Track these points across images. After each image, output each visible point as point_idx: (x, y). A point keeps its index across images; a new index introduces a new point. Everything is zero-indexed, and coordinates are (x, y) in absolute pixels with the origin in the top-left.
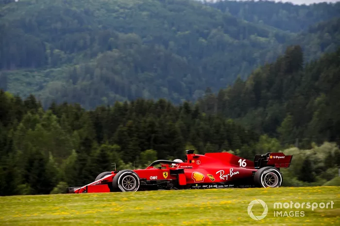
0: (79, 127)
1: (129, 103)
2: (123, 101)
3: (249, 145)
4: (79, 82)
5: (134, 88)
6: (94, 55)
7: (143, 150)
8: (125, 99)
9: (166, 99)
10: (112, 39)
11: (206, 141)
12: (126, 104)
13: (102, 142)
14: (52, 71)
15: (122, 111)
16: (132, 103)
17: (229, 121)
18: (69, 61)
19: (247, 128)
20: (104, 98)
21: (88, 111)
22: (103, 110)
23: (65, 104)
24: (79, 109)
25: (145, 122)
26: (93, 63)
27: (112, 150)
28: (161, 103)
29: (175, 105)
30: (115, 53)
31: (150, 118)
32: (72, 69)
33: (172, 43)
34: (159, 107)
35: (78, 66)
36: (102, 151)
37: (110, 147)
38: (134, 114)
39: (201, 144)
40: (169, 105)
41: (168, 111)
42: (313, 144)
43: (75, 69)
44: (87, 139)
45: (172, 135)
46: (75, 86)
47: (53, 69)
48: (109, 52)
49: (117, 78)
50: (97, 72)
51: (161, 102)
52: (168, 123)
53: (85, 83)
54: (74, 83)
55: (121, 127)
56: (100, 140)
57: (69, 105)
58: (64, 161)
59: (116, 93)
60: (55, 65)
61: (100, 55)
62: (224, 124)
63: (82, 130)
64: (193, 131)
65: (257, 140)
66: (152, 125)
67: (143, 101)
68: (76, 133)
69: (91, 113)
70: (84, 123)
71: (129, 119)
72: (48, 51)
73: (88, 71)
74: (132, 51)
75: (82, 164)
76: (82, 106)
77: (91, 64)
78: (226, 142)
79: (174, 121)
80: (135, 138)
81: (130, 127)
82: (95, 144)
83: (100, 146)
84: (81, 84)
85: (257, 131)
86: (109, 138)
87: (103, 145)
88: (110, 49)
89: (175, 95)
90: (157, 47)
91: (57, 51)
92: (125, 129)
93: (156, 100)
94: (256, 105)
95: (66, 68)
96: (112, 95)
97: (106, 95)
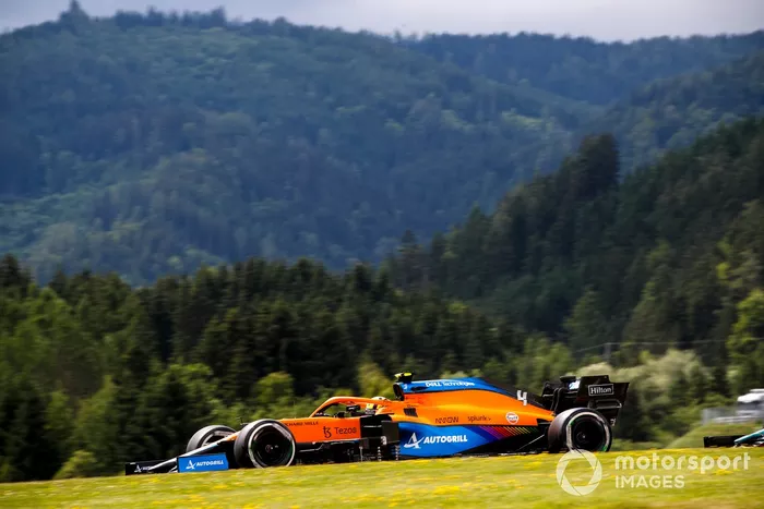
0: (117, 327)
1: (230, 269)
2: (215, 265)
3: (501, 359)
4: (117, 224)
5: (240, 234)
6: (149, 162)
7: (263, 374)
8: (221, 261)
9: (313, 259)
10: (188, 126)
11: (404, 353)
12: (224, 271)
13: (170, 359)
14: (55, 201)
15: (214, 288)
16: (238, 269)
17: (457, 306)
18: (96, 175)
20: (175, 260)
21: (139, 288)
22: (173, 285)
23: (86, 275)
24: (117, 285)
25: (267, 312)
26: (149, 180)
27: (194, 376)
28: (304, 270)
29: (335, 272)
30: (198, 157)
31: (277, 304)
32: (101, 194)
33: (324, 133)
34: (299, 278)
35: (113, 188)
36: (172, 378)
37: (189, 371)
38: (242, 294)
39: (394, 357)
40: (321, 274)
41: (321, 285)
42: (644, 354)
43: (107, 197)
44: (136, 353)
45: (330, 340)
46: (110, 233)
47: (57, 196)
48: (183, 156)
49: (203, 213)
50: (158, 199)
51: (303, 265)
52: (320, 314)
53: (131, 225)
54: (106, 226)
55: (214, 326)
56: (165, 354)
57: (94, 276)
58: (83, 403)
59: (201, 246)
60: (60, 188)
61: (164, 163)
62: (447, 315)
63: (124, 333)
64: (375, 331)
65: (518, 347)
66: (283, 318)
67: (262, 264)
68: (108, 338)
69: (144, 294)
70: (130, 315)
71: (232, 305)
72: (46, 155)
73: (137, 199)
74: (236, 152)
75: (122, 410)
76: (124, 279)
77: (143, 182)
78: (450, 355)
79: (333, 309)
80: (241, 349)
81: (234, 323)
82: (155, 364)
83: (165, 368)
84: (121, 229)
85: (519, 329)
86: (188, 347)
87: (174, 366)
88: (186, 147)
89: (336, 249)
90: (291, 142)
91: (64, 154)
92: (224, 327)
93: (292, 263)
94: (516, 269)
95: (86, 194)
96: (191, 252)
97: (179, 252)
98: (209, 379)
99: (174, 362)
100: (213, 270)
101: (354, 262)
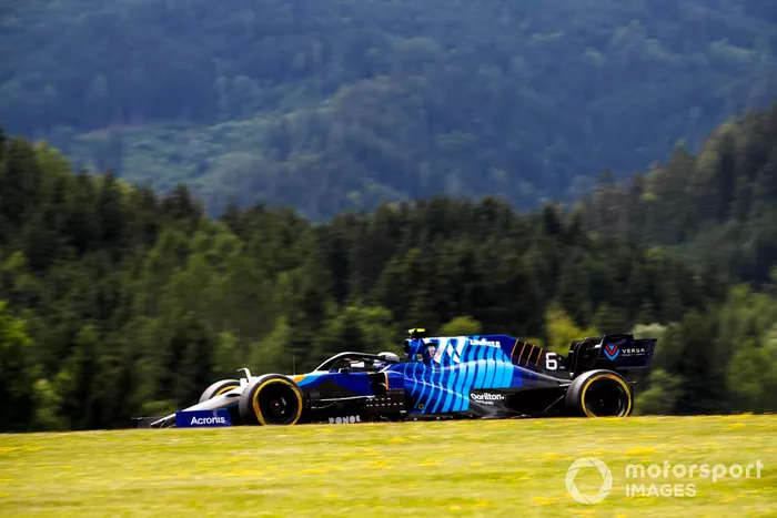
0: (291, 265)
1: (412, 205)
2: (397, 201)
3: (702, 310)
4: (293, 154)
5: (424, 168)
6: (329, 90)
7: (446, 320)
8: (404, 197)
9: (501, 197)
10: (373, 51)
11: (596, 301)
12: (404, 207)
13: (347, 301)
14: (229, 129)
15: (394, 226)
16: (421, 205)
17: (655, 251)
18: (272, 103)
19: (698, 270)
20: (354, 195)
21: (314, 224)
22: (351, 222)
23: (260, 209)
24: (293, 220)
25: (451, 253)
26: (327, 108)
27: (372, 321)
28: (490, 210)
29: (522, 214)
30: (381, 85)
31: (461, 245)
32: (278, 122)
33: (518, 63)
34: (484, 217)
35: (291, 117)
36: (348, 322)
37: (368, 313)
38: (424, 234)
39: (586, 306)
40: (508, 214)
41: (506, 226)
43: (285, 125)
44: (312, 294)
45: (518, 284)
46: (286, 164)
47: (231, 124)
48: (367, 84)
49: (385, 145)
50: (338, 130)
51: (488, 203)
52: (507, 257)
53: (311, 157)
54: (282, 157)
55: (392, 267)
56: (341, 295)
57: (268, 209)
58: (255, 345)
59: (383, 180)
60: (236, 113)
61: (345, 91)
62: (643, 261)
63: (298, 271)
64: (564, 282)
65: (721, 297)
66: (467, 261)
67: (446, 202)
68: (283, 277)
69: (320, 231)
70: (306, 253)
71: (413, 245)
72: (221, 80)
73: (317, 130)
74: (422, 80)
75: (297, 354)
76: (301, 214)
77: (322, 111)
78: (647, 305)
79: (522, 250)
80: (423, 292)
81: (415, 265)
82: (331, 307)
83: (340, 310)
84: (300, 159)
85: (723, 277)
86: (364, 290)
87: (351, 309)
88: (369, 76)
89: (526, 187)
90: (482, 70)
91: (240, 79)
92: (404, 268)
93: (477, 200)
94: (722, 214)
95: (263, 122)
96: (373, 187)
97: (358, 187)
98: (387, 323)
99: (351, 304)
100: (394, 207)
101: (545, 201)
